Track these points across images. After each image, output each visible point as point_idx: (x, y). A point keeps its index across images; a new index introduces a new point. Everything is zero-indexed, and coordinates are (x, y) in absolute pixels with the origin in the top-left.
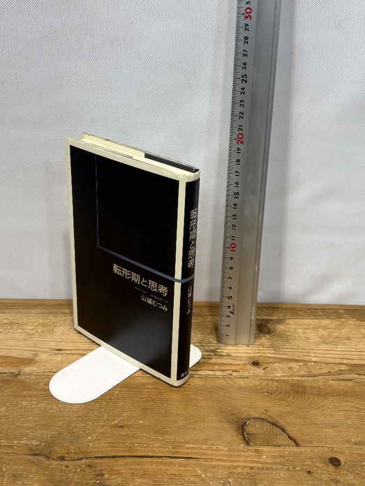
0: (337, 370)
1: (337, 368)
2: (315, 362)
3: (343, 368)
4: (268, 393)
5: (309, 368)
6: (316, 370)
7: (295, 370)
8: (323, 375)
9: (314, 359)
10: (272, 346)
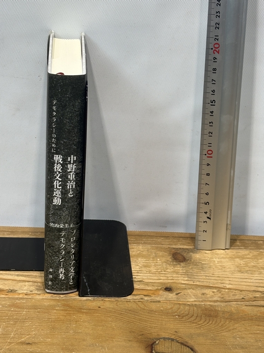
0: (251, 296)
1: (251, 295)
2: (229, 289)
3: (258, 295)
4: (179, 316)
5: (222, 294)
6: (229, 297)
7: (208, 296)
8: (236, 301)
9: (228, 286)
10: (186, 274)
